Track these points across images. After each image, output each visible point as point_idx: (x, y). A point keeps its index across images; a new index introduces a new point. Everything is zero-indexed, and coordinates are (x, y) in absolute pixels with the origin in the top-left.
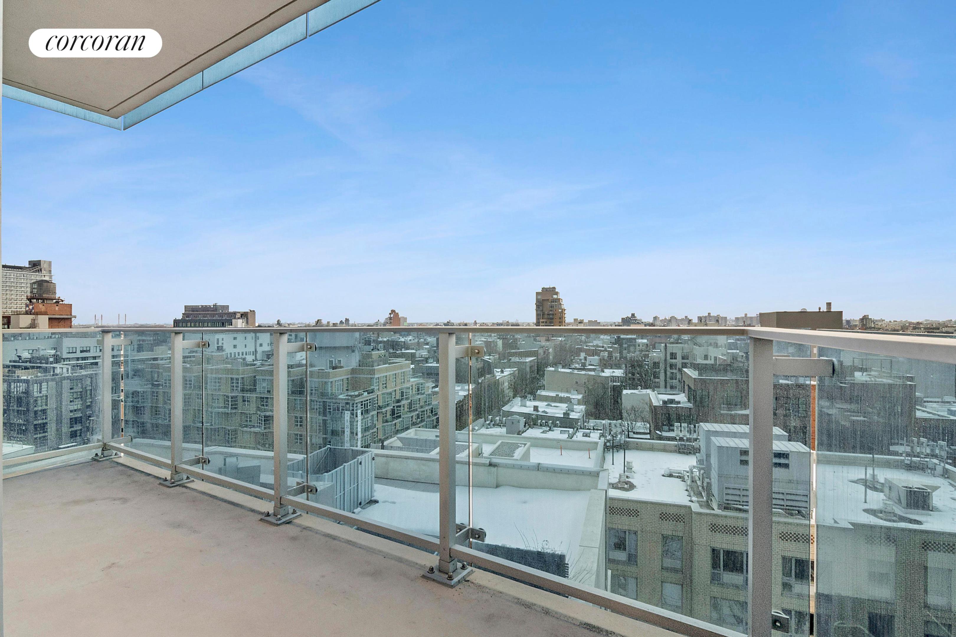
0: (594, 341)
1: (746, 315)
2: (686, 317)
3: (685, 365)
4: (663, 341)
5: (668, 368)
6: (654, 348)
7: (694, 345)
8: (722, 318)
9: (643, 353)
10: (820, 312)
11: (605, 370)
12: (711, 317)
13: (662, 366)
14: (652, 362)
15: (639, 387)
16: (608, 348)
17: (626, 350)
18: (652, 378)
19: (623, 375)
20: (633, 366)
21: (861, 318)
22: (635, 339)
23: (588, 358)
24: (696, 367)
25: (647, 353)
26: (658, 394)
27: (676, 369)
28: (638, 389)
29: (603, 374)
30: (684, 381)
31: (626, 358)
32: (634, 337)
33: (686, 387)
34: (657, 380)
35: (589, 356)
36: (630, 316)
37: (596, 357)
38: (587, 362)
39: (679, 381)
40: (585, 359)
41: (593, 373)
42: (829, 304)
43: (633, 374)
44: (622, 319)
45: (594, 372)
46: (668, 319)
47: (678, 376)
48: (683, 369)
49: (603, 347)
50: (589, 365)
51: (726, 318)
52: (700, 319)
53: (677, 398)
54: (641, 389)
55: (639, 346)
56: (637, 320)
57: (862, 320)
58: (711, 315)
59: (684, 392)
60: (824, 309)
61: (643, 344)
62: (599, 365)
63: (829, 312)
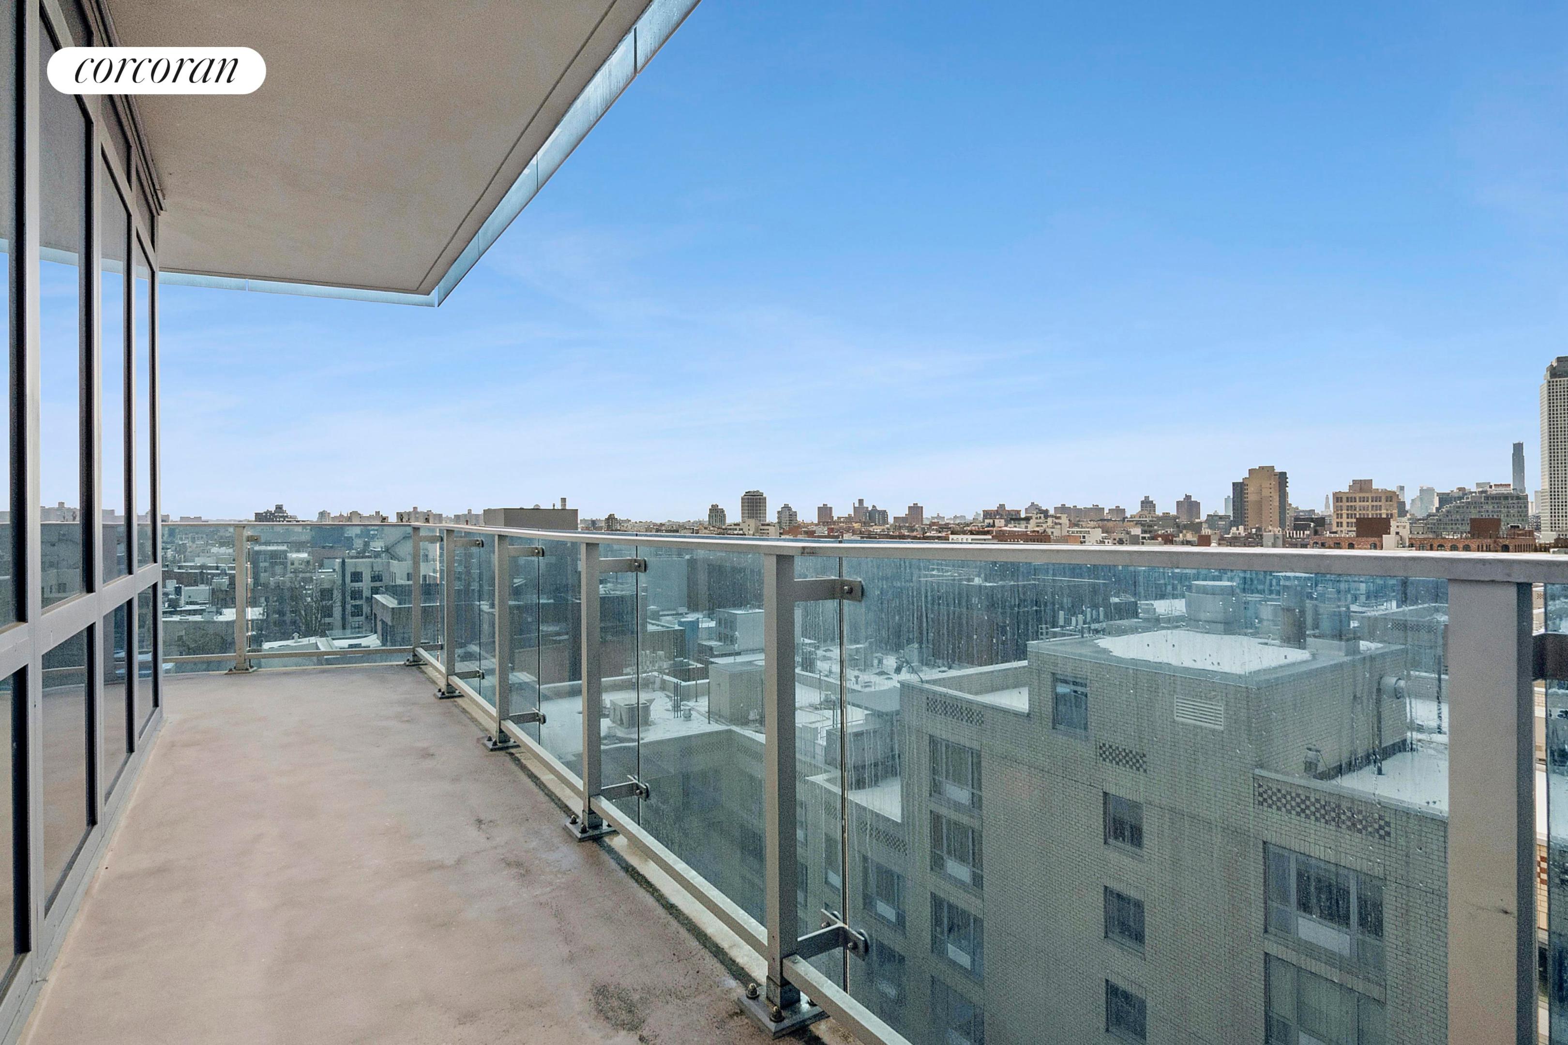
0: (196, 559)
1: (470, 511)
2: (378, 513)
3: (375, 590)
4: (339, 554)
5: (348, 598)
6: (321, 566)
7: (392, 559)
8: (435, 515)
9: (301, 575)
10: (554, 509)
11: (225, 611)
12: (418, 513)
13: (337, 595)
14: (318, 590)
15: (296, 635)
16: (228, 570)
17: (265, 571)
18: (319, 616)
19: (261, 616)
20: (281, 600)
21: (607, 517)
22: (286, 552)
23: (185, 589)
24: (394, 591)
25: (308, 575)
26: (333, 639)
27: (362, 598)
28: (293, 638)
29: (221, 618)
30: (375, 614)
31: (266, 586)
32: (284, 548)
33: (379, 624)
34: (327, 620)
35: (186, 586)
36: (273, 509)
37: (202, 587)
38: (183, 597)
39: (367, 617)
40: (178, 591)
41: (198, 618)
42: (564, 500)
43: (281, 613)
44: (257, 514)
45: (200, 616)
46: (346, 515)
47: (366, 609)
48: (374, 596)
49: (217, 568)
50: (187, 603)
51: (441, 515)
52: (400, 516)
53: (364, 642)
54: (299, 638)
55: (292, 564)
56: (287, 517)
57: (608, 520)
58: (419, 510)
59: (376, 632)
60: (559, 506)
61: (302, 561)
62: (213, 603)
63: (564, 509)
